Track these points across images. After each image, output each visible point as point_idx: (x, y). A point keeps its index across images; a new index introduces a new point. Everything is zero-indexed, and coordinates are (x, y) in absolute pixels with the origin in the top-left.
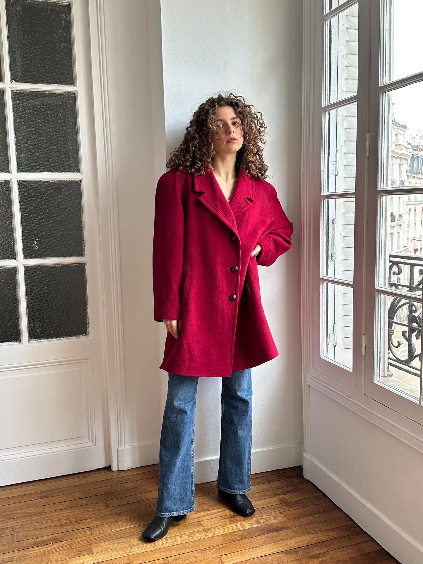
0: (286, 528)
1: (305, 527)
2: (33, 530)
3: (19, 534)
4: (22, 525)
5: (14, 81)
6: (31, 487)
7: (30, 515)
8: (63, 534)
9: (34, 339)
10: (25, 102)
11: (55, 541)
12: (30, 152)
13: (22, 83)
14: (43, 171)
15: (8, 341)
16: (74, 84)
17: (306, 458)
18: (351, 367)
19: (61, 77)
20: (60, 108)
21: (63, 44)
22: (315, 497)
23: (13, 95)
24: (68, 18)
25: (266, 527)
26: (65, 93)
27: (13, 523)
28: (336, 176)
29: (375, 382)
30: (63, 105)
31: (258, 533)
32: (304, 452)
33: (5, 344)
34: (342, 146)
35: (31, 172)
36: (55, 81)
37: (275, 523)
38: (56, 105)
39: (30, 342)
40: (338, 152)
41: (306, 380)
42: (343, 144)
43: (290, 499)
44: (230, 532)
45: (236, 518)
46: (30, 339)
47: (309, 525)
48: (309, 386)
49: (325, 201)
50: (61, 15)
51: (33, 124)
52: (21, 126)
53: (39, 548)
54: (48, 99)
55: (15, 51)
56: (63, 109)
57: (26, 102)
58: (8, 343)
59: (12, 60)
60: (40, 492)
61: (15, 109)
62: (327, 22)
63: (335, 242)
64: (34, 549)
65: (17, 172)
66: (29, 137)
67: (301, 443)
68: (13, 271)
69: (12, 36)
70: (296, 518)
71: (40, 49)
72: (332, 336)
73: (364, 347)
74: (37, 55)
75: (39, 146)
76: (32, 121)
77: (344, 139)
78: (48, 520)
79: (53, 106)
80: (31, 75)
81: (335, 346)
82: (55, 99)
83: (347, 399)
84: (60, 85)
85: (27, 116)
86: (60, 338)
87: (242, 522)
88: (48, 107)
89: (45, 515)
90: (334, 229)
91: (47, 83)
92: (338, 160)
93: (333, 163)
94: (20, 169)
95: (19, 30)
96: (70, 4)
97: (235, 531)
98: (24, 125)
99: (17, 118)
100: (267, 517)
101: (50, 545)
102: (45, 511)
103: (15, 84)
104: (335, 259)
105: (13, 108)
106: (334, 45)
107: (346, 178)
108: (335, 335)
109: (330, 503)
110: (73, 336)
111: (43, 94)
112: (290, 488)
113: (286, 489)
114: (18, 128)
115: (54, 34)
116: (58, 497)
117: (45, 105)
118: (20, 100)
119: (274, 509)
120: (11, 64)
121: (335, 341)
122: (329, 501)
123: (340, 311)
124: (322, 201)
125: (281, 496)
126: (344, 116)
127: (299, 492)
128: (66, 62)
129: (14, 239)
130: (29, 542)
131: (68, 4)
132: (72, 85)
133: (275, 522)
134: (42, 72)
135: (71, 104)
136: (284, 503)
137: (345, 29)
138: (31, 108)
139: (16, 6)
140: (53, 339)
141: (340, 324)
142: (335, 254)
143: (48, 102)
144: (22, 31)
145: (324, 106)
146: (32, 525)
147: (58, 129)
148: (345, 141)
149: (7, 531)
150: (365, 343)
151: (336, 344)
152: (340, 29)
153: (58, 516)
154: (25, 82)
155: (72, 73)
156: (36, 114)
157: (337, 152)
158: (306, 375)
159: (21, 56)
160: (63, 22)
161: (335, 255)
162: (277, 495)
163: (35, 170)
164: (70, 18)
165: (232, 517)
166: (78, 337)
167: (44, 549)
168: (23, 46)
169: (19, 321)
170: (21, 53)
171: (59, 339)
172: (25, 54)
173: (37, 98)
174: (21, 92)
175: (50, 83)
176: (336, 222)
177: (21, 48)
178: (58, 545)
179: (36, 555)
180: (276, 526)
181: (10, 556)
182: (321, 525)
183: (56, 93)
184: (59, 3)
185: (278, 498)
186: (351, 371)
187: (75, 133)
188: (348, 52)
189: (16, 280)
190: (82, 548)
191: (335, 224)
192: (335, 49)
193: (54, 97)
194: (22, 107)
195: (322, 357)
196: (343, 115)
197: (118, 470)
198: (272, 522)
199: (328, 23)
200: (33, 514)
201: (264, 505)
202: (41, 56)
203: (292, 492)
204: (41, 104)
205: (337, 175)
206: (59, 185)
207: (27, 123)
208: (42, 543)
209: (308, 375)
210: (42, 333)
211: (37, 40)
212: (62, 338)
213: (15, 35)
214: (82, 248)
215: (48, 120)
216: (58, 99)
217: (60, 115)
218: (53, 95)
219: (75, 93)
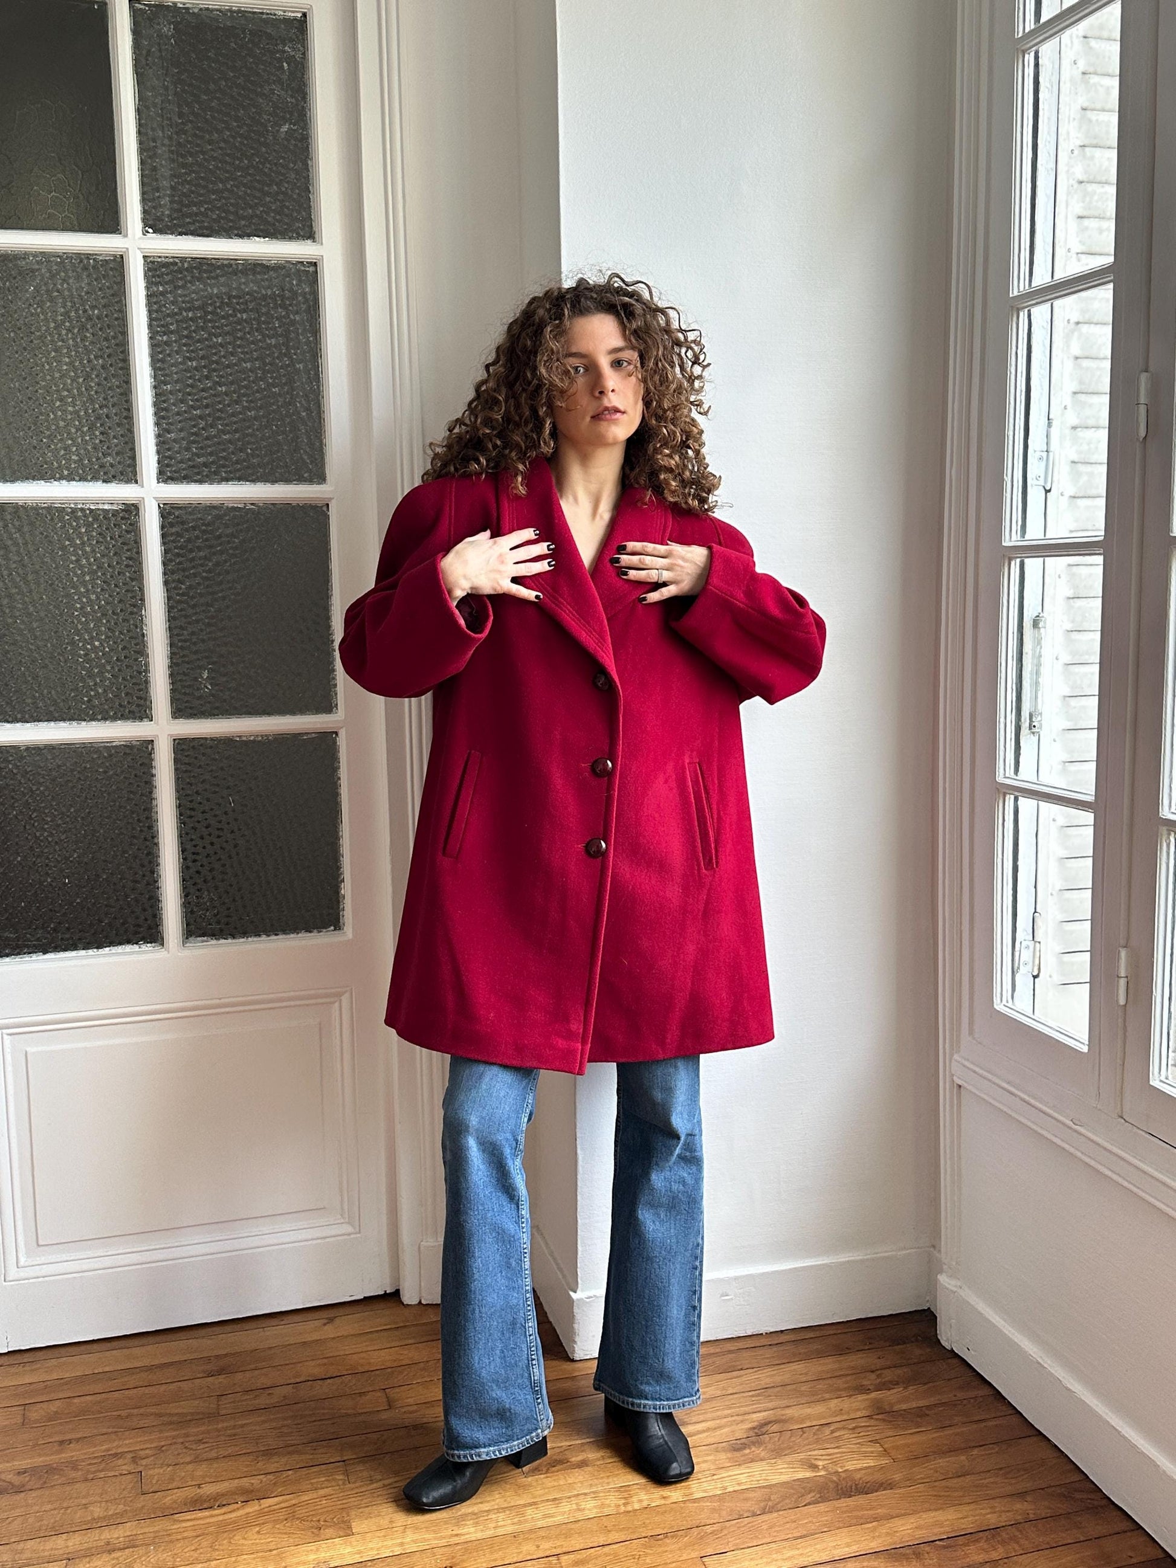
0: (889, 1485)
1: (944, 1483)
2: (190, 1463)
3: (151, 1472)
4: (160, 1448)
5: (150, 230)
6: (182, 1344)
7: (183, 1422)
8: (270, 1477)
9: (198, 939)
10: (179, 287)
11: (249, 1495)
12: (194, 426)
13: (173, 237)
14: (227, 480)
15: (129, 942)
16: (314, 238)
17: (947, 1289)
18: (1085, 1038)
19: (278, 217)
20: (276, 307)
21: (285, 128)
22: (972, 1401)
23: (149, 269)
24: (298, 56)
25: (834, 1482)
26: (289, 262)
27: (137, 1442)
28: (1047, 491)
29: (1155, 1082)
30: (283, 297)
31: (810, 1496)
32: (941, 1271)
33: (120, 949)
34: (1065, 408)
35: (196, 481)
36: (262, 231)
37: (861, 1469)
38: (264, 297)
39: (188, 945)
40: (1054, 423)
41: (950, 1071)
42: (1068, 400)
43: (899, 1402)
44: (731, 1489)
45: (747, 1451)
46: (187, 938)
47: (955, 1481)
48: (960, 1086)
49: (1013, 563)
50: (280, 47)
51: (201, 350)
52: (169, 355)
53: (206, 1513)
54: (243, 280)
55: (156, 147)
56: (283, 306)
57: (183, 287)
58: (128, 948)
59: (147, 172)
60: (209, 1358)
61: (155, 307)
62: (1027, 56)
63: (1040, 680)
64: (193, 1517)
65: (159, 482)
66: (192, 386)
67: (934, 1246)
68: (144, 750)
69: (147, 108)
70: (917, 1458)
71: (224, 141)
72: (1027, 947)
73: (1122, 982)
74: (215, 159)
75: (218, 410)
76: (199, 341)
77: (1074, 387)
78: (230, 1436)
79: (255, 299)
80: (196, 214)
81: (1035, 977)
82: (262, 280)
83: (1070, 1128)
84: (274, 241)
85: (186, 328)
86: (268, 936)
87: (764, 1463)
88: (242, 303)
89: (222, 1421)
90: (1038, 642)
91: (241, 236)
92: (1052, 448)
93: (1038, 454)
94: (166, 475)
95: (166, 88)
96: (305, 15)
97: (744, 1487)
98: (177, 353)
99: (158, 332)
100: (836, 1451)
101: (235, 1506)
102: (223, 1412)
103: (153, 238)
104: (1041, 727)
105: (149, 305)
106: (1046, 121)
107: (1074, 497)
108: (1037, 944)
109: (1015, 1419)
110: (302, 930)
111: (231, 265)
112: (899, 1371)
113: (888, 1375)
114: (163, 361)
115: (261, 101)
116: (257, 1372)
117: (234, 297)
118: (166, 283)
119: (854, 1429)
120: (143, 184)
121: (1037, 962)
122: (1010, 1412)
123: (1052, 878)
124: (1006, 564)
125: (873, 1395)
126: (1071, 322)
127: (925, 1384)
128: (293, 176)
129: (147, 665)
130: (179, 1495)
131: (299, 15)
132: (309, 242)
133: (859, 1466)
134: (226, 205)
135: (304, 294)
136: (882, 1413)
137: (1080, 76)
138: (197, 304)
139: (159, 24)
140: (250, 939)
141: (1051, 913)
142: (1041, 714)
143: (243, 287)
144: (176, 93)
145: (1016, 293)
146: (186, 1448)
147: (270, 364)
148: (1075, 393)
149: (120, 1462)
150: (1127, 970)
151: (1039, 969)
152: (1066, 75)
153: (258, 1428)
154: (180, 234)
155: (310, 207)
156: (210, 321)
157: (1049, 425)
158: (952, 1055)
159: (173, 161)
160: (285, 64)
161: (1039, 718)
162: (863, 1390)
163: (207, 476)
164: (304, 54)
165: (737, 1447)
166: (315, 934)
167: (221, 1518)
168: (177, 133)
169: (158, 888)
170: (172, 152)
171: (264, 937)
172: (182, 156)
173: (213, 278)
174: (171, 260)
175: (249, 236)
176: (1045, 623)
177: (170, 138)
178: (257, 1508)
179: (199, 1532)
180: (860, 1479)
181: (129, 1534)
182: (987, 1481)
183: (264, 262)
184: (275, 15)
185: (867, 1399)
186: (1085, 1049)
187: (315, 374)
188: (1086, 142)
189: (153, 776)
190: (322, 1519)
191: (1042, 630)
192: (1049, 133)
193: (259, 273)
194: (173, 303)
195: (998, 1006)
196: (1069, 321)
197: (420, 1302)
198: (850, 1466)
199: (1030, 58)
200: (189, 1418)
201: (824, 1418)
202: (226, 162)
203: (907, 1382)
204: (225, 293)
205: (1049, 491)
206: (270, 518)
207: (185, 345)
208: (216, 1500)
209: (956, 1057)
210: (218, 923)
211: (213, 117)
212: (273, 937)
213: (155, 105)
214: (330, 691)
215: (241, 338)
216: (271, 280)
217: (274, 323)
218: (255, 267)
219: (315, 263)
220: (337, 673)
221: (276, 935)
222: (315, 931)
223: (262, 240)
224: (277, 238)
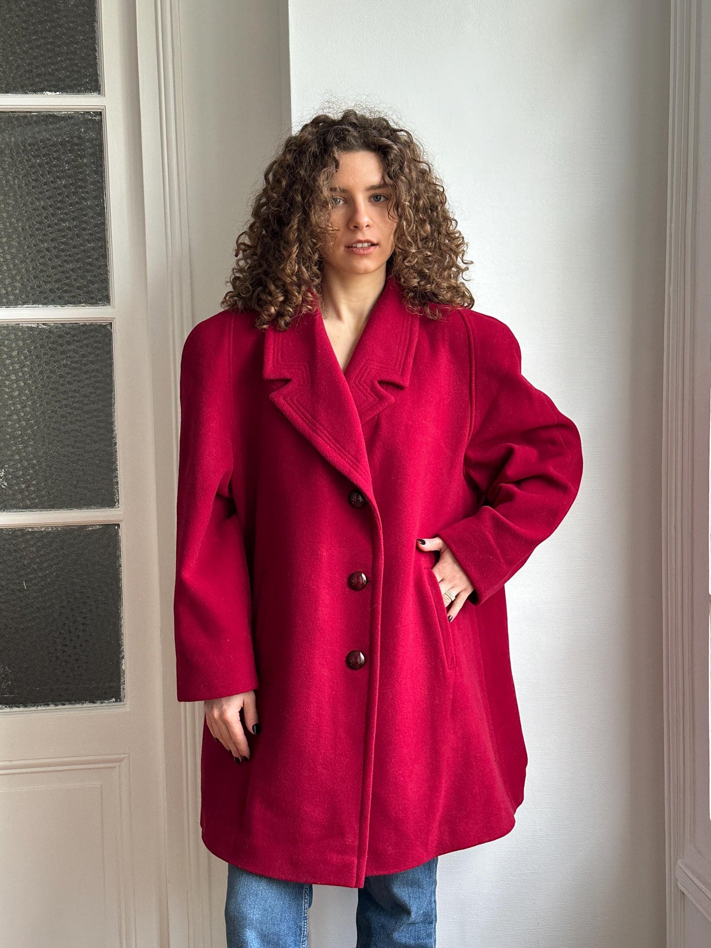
14: (24, 303)
16: (99, 91)
19: (68, 74)
20: (65, 153)
26: (78, 112)
30: (72, 143)
36: (54, 86)
38: (53, 145)
54: (37, 129)
56: (72, 151)
71: (22, 10)
79: (47, 145)
82: (53, 129)
84: (65, 95)
86: (56, 705)
88: (36, 150)
91: (35, 92)
110: (86, 701)
111: (25, 117)
117: (30, 145)
128: (82, 37)
132: (95, 94)
135: (91, 140)
140: (39, 708)
143: (37, 136)
147: (61, 201)
155: (96, 64)
166: (98, 704)
171: (52, 707)
173: (11, 129)
175: (42, 90)
183: (55, 113)
187: (101, 210)
193: (51, 123)
204: (21, 142)
206: (60, 336)
209: (680, 864)
210: (11, 693)
212: (60, 707)
214: (113, 488)
215: (36, 180)
216: (62, 128)
217: (64, 167)
218: (48, 118)
219: (101, 112)
220: (118, 472)
221: (63, 705)
222: (99, 701)
223: (54, 94)
224: (66, 92)
